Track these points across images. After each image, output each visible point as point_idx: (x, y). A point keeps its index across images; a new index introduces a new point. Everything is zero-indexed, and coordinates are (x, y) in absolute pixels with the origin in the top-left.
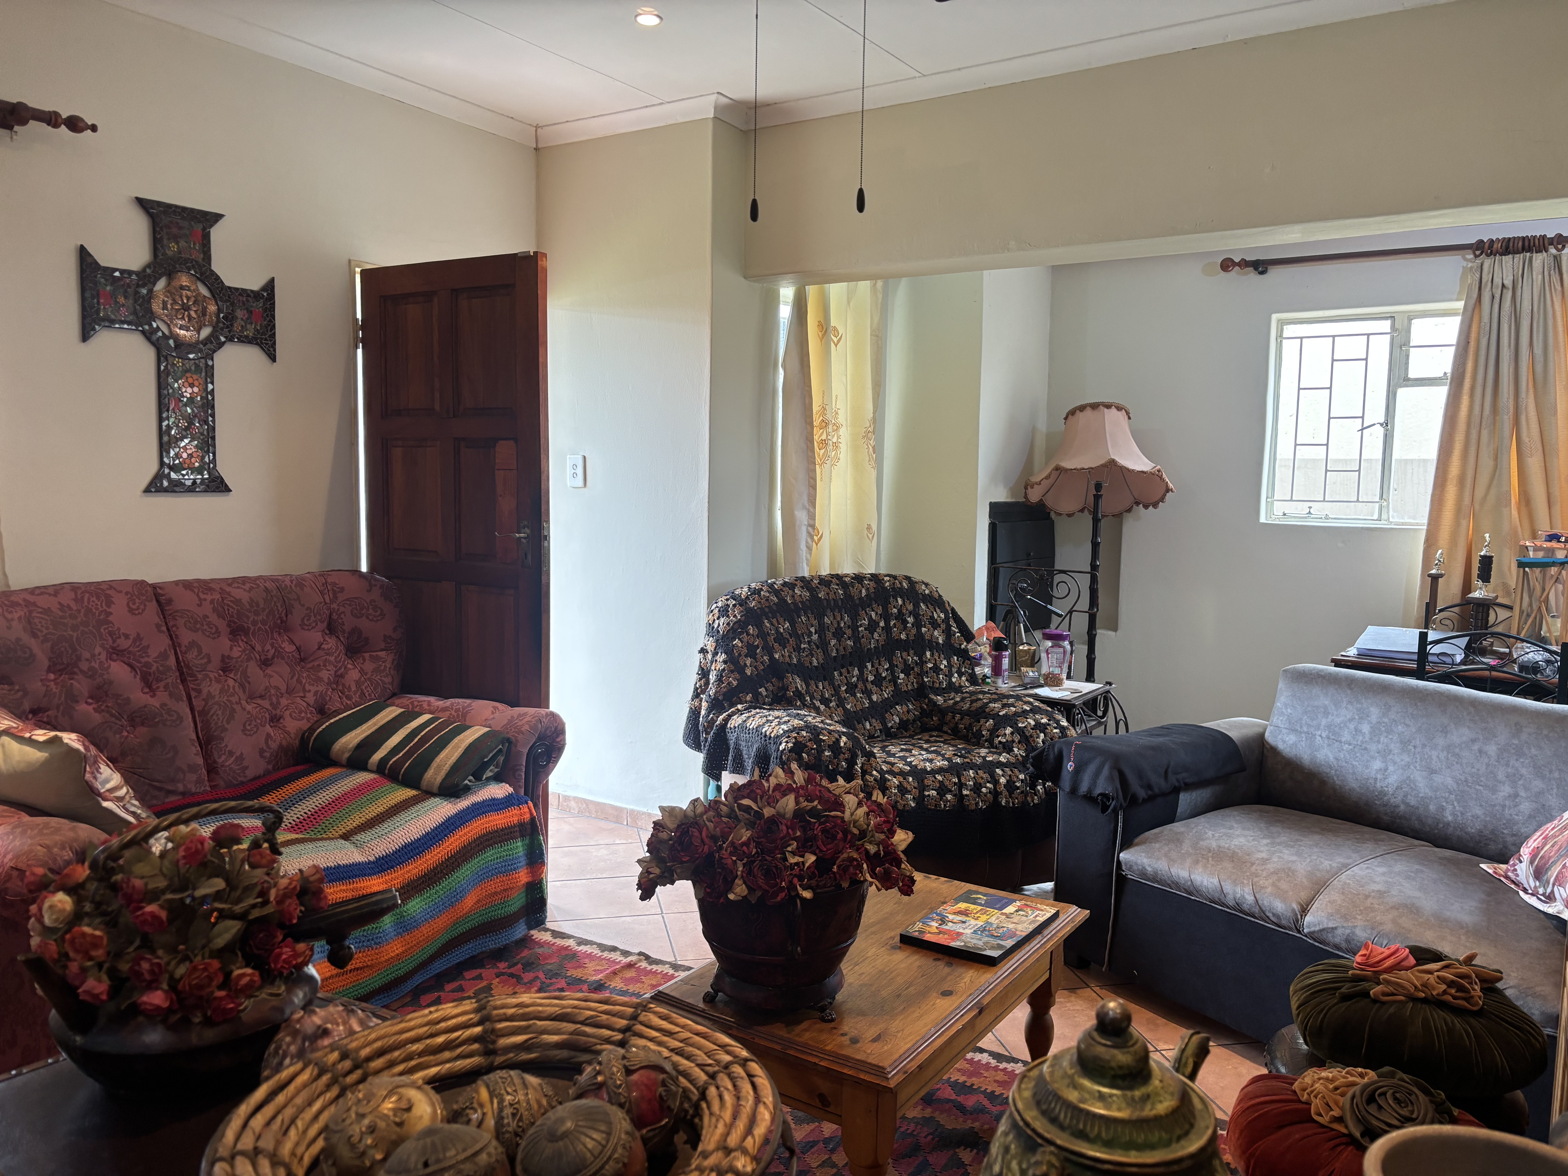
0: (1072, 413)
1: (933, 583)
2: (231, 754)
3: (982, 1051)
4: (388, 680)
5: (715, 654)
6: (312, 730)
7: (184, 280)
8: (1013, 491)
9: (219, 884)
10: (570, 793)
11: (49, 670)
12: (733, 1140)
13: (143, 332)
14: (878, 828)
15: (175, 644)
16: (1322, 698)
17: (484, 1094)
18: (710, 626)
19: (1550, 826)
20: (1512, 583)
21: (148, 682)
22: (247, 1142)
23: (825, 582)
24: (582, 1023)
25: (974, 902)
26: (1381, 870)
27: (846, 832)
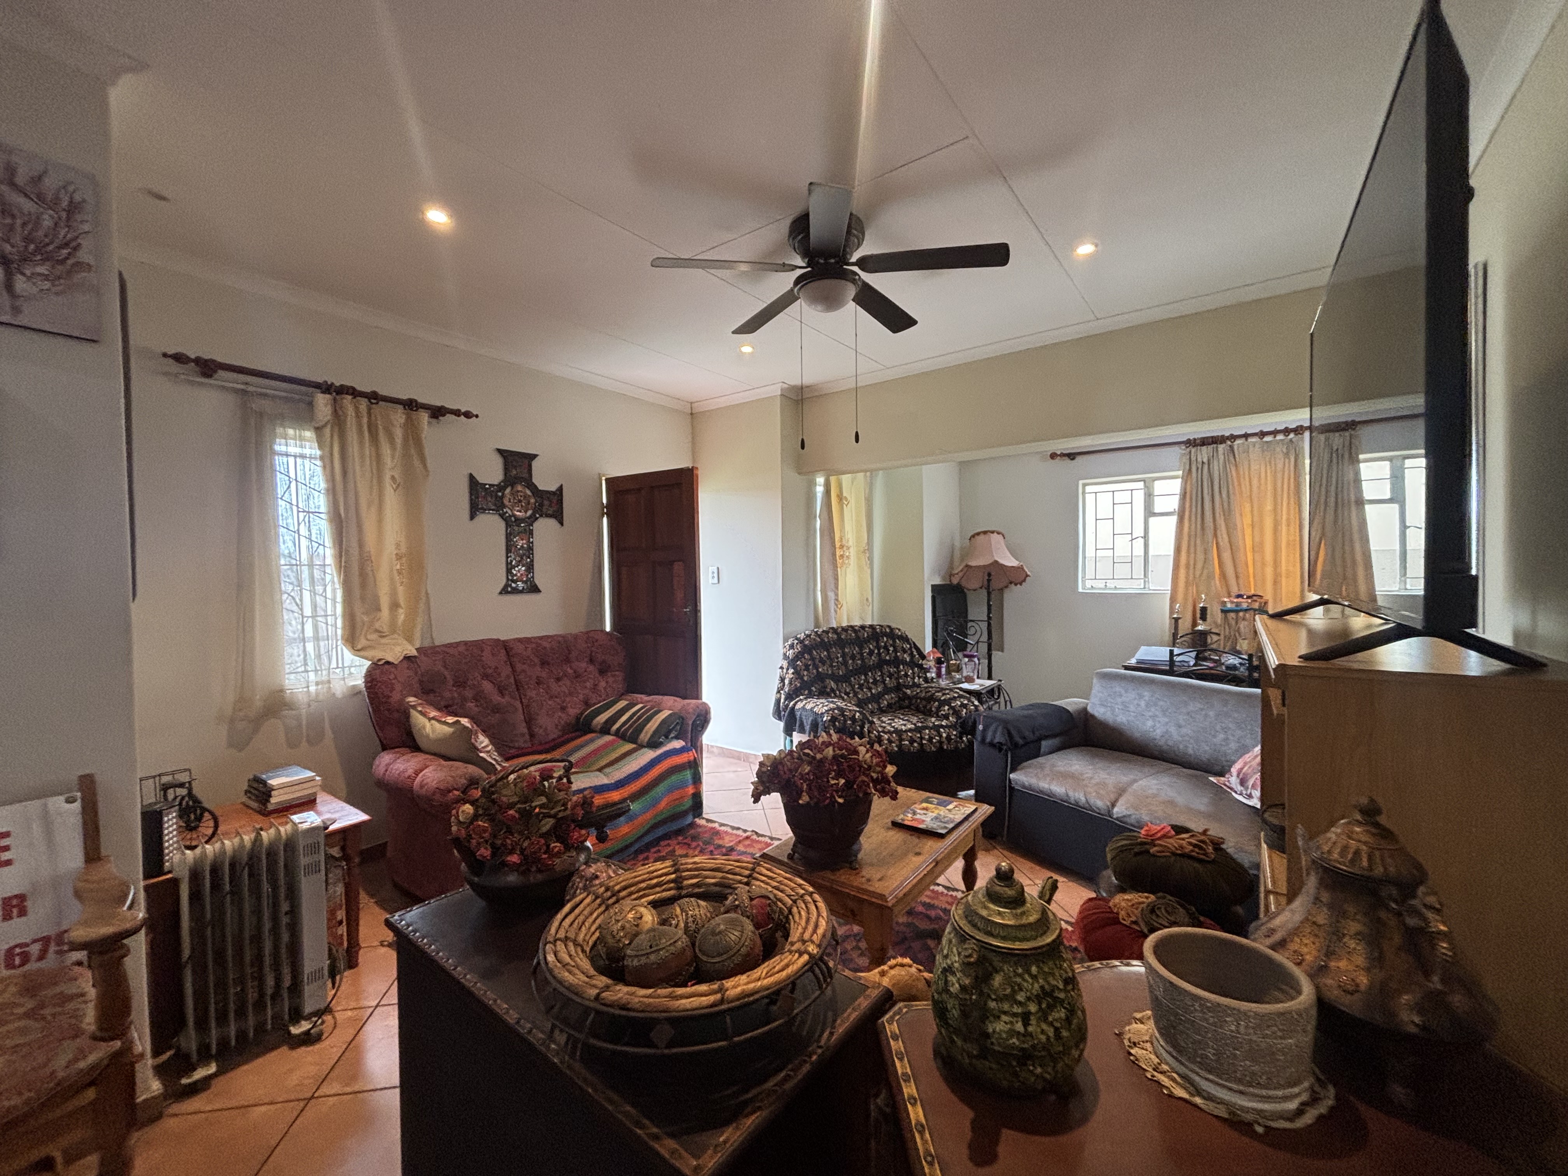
0: (973, 536)
1: (903, 629)
2: (541, 727)
3: (938, 885)
4: (621, 686)
5: (788, 669)
6: (582, 714)
7: (519, 488)
8: (943, 578)
9: (544, 800)
10: (713, 744)
11: (453, 686)
12: (807, 936)
13: (500, 515)
14: (877, 765)
15: (514, 670)
16: (1118, 687)
17: (678, 910)
18: (785, 654)
19: (1247, 756)
20: (1219, 621)
21: (501, 691)
22: (561, 934)
23: (844, 630)
24: (727, 872)
25: (931, 803)
26: (1155, 782)
27: (861, 767)
